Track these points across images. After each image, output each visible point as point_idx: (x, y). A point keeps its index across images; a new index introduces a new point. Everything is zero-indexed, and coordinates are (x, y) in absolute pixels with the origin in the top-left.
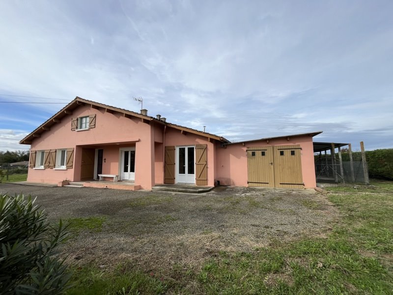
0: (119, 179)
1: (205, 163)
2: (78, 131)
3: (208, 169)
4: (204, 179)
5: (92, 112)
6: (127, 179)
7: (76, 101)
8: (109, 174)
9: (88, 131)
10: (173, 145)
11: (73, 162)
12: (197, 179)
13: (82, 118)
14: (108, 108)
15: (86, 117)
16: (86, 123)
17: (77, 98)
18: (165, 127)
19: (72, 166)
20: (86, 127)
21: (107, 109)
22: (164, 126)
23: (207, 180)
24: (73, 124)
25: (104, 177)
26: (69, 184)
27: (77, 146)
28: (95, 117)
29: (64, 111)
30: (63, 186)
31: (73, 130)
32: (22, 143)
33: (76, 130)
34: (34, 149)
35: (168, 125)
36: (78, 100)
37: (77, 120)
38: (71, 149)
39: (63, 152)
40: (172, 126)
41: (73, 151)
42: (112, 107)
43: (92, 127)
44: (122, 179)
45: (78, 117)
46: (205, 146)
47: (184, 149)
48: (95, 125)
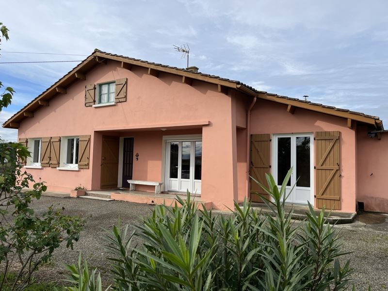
0: (162, 191)
1: (337, 167)
2: (96, 108)
3: (344, 180)
4: (332, 197)
5: (119, 74)
6: (177, 190)
7: (95, 57)
8: (145, 180)
9: (113, 107)
10: (267, 133)
11: (88, 158)
12: (319, 196)
13: (101, 85)
14: (153, 67)
15: (109, 83)
16: (109, 93)
17: (96, 51)
18: (255, 99)
19: (88, 164)
20: (108, 101)
21: (152, 70)
22: (253, 97)
23: (340, 200)
24: (88, 95)
25: (137, 185)
26: (86, 194)
27: (96, 132)
28: (126, 83)
29: (74, 74)
30: (78, 197)
31: (87, 105)
32: (7, 125)
33: (94, 106)
34: (23, 136)
35: (260, 96)
36: (98, 54)
37: (95, 88)
38: (86, 136)
39: (71, 141)
40: (269, 98)
41: (90, 140)
42: (160, 65)
43: (121, 100)
44: (166, 190)
45: (96, 84)
46: (337, 135)
47: (288, 140)
48: (126, 97)
